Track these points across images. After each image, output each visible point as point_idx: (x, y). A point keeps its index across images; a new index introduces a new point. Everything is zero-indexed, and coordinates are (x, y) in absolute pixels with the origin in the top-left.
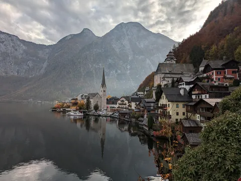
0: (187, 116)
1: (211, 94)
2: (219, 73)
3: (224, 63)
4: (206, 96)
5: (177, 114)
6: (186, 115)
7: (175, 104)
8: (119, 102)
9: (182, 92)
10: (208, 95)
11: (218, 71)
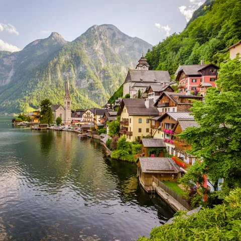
0: (151, 133)
1: (179, 106)
2: (194, 81)
3: (201, 68)
4: (174, 109)
5: (140, 130)
6: (150, 131)
7: (138, 118)
8: (85, 115)
9: (147, 104)
10: (176, 108)
11: (193, 78)
